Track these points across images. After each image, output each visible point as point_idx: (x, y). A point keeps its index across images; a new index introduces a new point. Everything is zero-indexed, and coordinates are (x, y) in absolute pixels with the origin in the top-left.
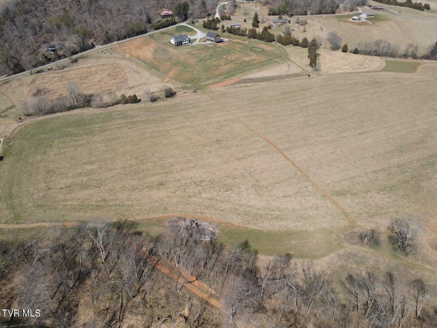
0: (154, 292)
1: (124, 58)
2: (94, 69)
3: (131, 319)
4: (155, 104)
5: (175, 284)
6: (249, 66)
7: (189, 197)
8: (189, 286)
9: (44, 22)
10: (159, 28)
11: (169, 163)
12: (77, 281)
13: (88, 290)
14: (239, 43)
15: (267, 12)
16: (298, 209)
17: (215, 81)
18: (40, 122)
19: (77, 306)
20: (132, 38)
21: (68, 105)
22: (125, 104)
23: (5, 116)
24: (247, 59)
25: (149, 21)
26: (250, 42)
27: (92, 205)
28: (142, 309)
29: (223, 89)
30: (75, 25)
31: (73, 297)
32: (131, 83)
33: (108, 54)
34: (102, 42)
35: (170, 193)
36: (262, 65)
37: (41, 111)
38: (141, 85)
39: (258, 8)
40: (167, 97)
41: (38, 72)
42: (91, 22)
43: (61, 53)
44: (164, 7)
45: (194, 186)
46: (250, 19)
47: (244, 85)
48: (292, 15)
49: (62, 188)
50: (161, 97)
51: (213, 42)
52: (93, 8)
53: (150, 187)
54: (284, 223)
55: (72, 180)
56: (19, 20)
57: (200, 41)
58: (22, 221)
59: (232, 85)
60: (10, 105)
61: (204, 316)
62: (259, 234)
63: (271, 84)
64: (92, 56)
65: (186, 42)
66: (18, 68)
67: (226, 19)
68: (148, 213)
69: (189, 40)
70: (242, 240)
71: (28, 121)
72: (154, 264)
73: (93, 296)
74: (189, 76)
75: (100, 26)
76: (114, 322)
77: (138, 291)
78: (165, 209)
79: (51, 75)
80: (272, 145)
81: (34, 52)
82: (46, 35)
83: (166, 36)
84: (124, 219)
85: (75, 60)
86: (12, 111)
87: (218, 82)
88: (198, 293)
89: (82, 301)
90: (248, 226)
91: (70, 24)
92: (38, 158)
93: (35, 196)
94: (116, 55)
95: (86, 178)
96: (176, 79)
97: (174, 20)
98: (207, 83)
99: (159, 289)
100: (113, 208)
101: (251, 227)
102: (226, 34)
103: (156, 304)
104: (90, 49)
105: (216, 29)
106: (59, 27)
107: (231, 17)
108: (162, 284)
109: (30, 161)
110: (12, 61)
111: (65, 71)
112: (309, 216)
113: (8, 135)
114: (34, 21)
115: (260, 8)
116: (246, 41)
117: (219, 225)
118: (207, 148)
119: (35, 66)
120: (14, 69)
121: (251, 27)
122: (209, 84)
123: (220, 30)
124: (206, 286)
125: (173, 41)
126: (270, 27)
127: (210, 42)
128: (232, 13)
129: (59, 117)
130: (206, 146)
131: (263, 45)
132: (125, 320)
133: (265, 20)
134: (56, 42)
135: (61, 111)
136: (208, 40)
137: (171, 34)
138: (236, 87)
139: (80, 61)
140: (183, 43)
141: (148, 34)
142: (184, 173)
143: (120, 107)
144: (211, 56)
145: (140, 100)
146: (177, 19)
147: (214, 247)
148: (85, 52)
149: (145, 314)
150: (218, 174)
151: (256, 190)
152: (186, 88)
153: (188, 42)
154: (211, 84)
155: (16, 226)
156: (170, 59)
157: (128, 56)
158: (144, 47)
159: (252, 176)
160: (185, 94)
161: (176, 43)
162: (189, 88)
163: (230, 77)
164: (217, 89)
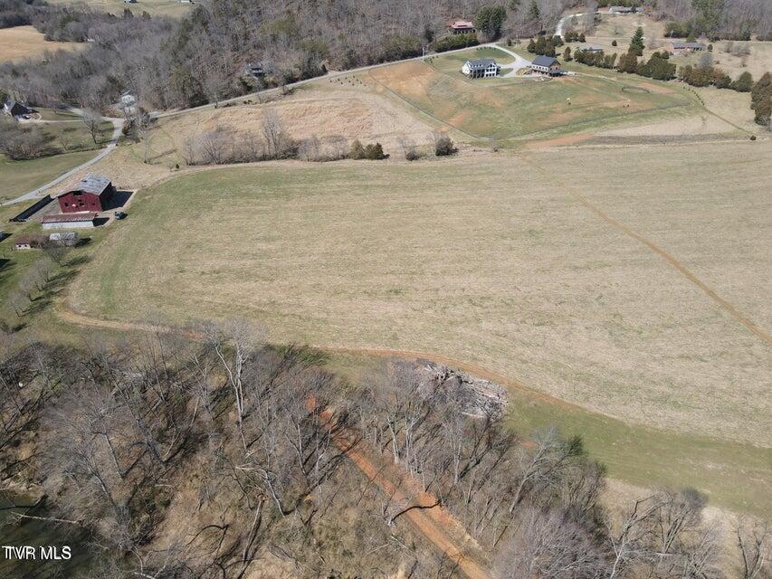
0: (334, 513)
1: (374, 92)
2: (317, 104)
3: (270, 564)
4: (414, 164)
5: (383, 505)
6: (618, 116)
8: (416, 515)
9: (253, 31)
10: (445, 50)
11: (420, 257)
12: (179, 450)
13: (197, 476)
14: (599, 80)
15: (661, 32)
17: (539, 136)
18: (206, 173)
19: (167, 504)
20: (393, 63)
21: (259, 154)
22: (359, 158)
23: (158, 163)
24: (612, 105)
25: (429, 36)
26: (618, 79)
27: (248, 309)
28: (299, 546)
29: (556, 150)
31: (163, 483)
32: (376, 130)
33: (346, 85)
34: (340, 66)
35: (410, 311)
36: (643, 115)
37: (213, 159)
40: (438, 155)
41: (228, 105)
42: (329, 33)
43: (269, 79)
44: (460, 17)
45: (466, 304)
46: (626, 41)
47: (599, 146)
48: (717, 39)
49: (203, 273)
50: (429, 154)
51: (545, 75)
52: (335, 9)
53: (371, 294)
57: (518, 72)
59: (574, 144)
60: (170, 148)
62: (612, 430)
63: (660, 147)
64: (319, 86)
65: (492, 72)
66: (199, 100)
67: (577, 40)
69: (498, 70)
70: (569, 434)
71: (188, 171)
72: (344, 448)
73: (203, 491)
74: (489, 125)
75: (343, 39)
76: (234, 560)
77: (299, 502)
78: (395, 338)
79: (246, 109)
81: (229, 77)
82: (252, 51)
83: (455, 61)
84: (303, 344)
85: (290, 91)
86: (170, 156)
87: (547, 139)
88: (436, 537)
89: (180, 496)
90: (586, 405)
91: (293, 33)
92: (183, 222)
94: (360, 86)
95: (253, 262)
96: (463, 128)
97: (475, 37)
98: (523, 138)
99: (346, 507)
101: (593, 407)
102: (573, 63)
103: (332, 543)
104: (319, 75)
105: (553, 55)
106: (275, 38)
107: (587, 38)
108: (355, 496)
109: (167, 225)
111: (270, 106)
115: (648, 25)
116: (613, 77)
117: (512, 389)
118: (507, 242)
119: (226, 97)
121: (627, 53)
122: (527, 141)
123: (561, 57)
124: (458, 524)
125: (466, 69)
126: (666, 55)
127: (540, 75)
128: (589, 32)
131: (649, 85)
132: (257, 562)
133: (657, 44)
134: (265, 64)
136: (535, 71)
137: (464, 61)
138: (583, 149)
139: (298, 92)
140: (486, 73)
141: (423, 57)
143: (349, 163)
144: (537, 96)
145: (388, 156)
146: (480, 35)
147: (493, 436)
148: (310, 80)
149: (303, 559)
150: (523, 289)
151: (611, 333)
152: (479, 144)
153: (495, 72)
154: (530, 140)
155: (101, 323)
156: (456, 97)
157: (380, 89)
158: (412, 77)
159: (603, 304)
160: (475, 153)
161: (471, 71)
162: (485, 145)
163: (572, 132)
164: (542, 150)
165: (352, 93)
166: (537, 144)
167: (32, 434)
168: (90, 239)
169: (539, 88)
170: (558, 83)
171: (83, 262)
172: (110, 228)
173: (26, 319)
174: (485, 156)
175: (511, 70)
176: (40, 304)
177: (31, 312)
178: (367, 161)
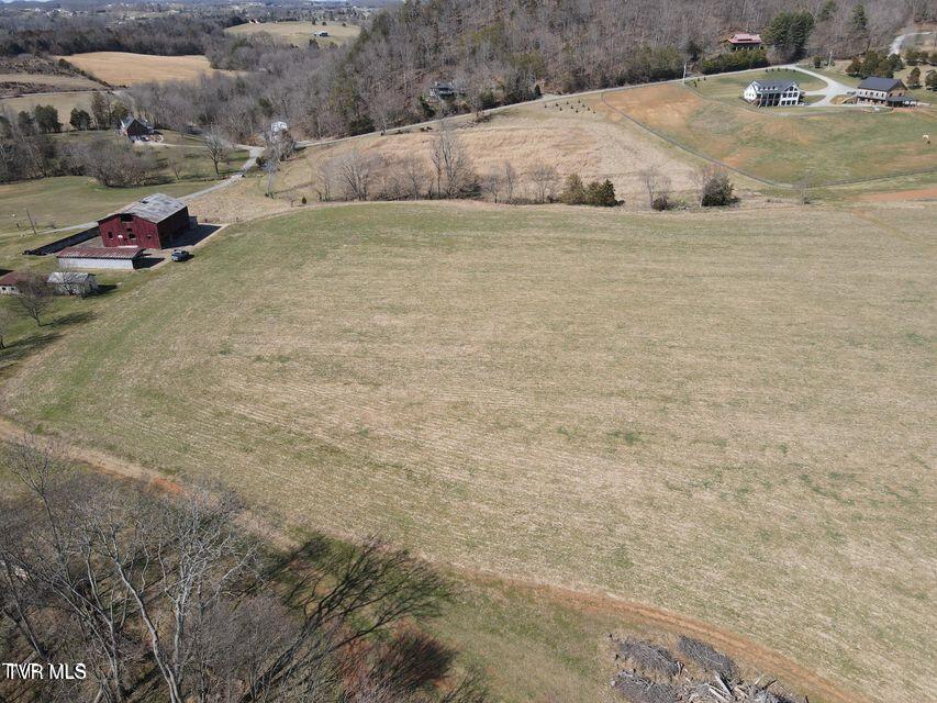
1: (607, 120)
2: (522, 133)
4: (664, 215)
10: (718, 71)
21: (425, 190)
23: (283, 197)
25: (694, 51)
29: (919, 206)
32: (606, 169)
33: (567, 111)
34: (561, 89)
37: (357, 195)
40: (706, 204)
41: (400, 132)
43: (460, 102)
44: (742, 29)
50: (690, 203)
51: (879, 105)
55: (305, 343)
58: (55, 427)
64: (528, 112)
68: (523, 555)
69: (801, 97)
74: (790, 168)
83: (732, 85)
85: (486, 118)
92: (270, 273)
93: (168, 363)
94: (587, 114)
95: (354, 346)
96: (747, 171)
97: (764, 55)
102: (924, 92)
104: (529, 99)
109: (246, 275)
113: (248, 220)
125: (751, 93)
127: (871, 104)
130: (855, 344)
134: (458, 81)
136: (863, 99)
139: (498, 119)
140: (782, 99)
141: (684, 80)
145: (622, 202)
146: (771, 53)
148: (516, 105)
152: (775, 192)
153: (797, 99)
154: (866, 190)
157: (616, 117)
158: (667, 104)
160: (770, 205)
161: (759, 96)
162: (787, 194)
164: (892, 205)
165: (574, 120)
166: (881, 196)
168: (115, 287)
169: (871, 120)
170: (905, 115)
171: (78, 321)
172: (156, 274)
174: (789, 210)
175: (823, 97)
178: (588, 207)
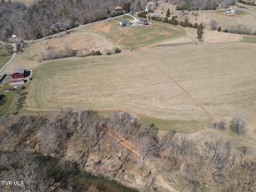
0: (104, 145)
1: (94, 32)
2: (78, 37)
3: (92, 157)
4: (109, 56)
5: (115, 141)
6: (163, 38)
7: (125, 101)
8: (122, 143)
9: (53, 12)
10: (114, 17)
11: (115, 85)
12: (67, 137)
13: (72, 142)
14: (158, 25)
15: (175, 9)
16: (182, 111)
17: (143, 45)
18: (50, 63)
19: (67, 148)
20: (99, 22)
21: (64, 55)
22: (94, 55)
23: (33, 60)
24: (162, 34)
25: (109, 13)
26: (164, 25)
27: (75, 103)
28: (98, 152)
29: (147, 49)
30: (69, 14)
31: (65, 144)
32: (97, 45)
33: (86, 30)
34: (83, 23)
35: (115, 99)
36: (170, 37)
37: (50, 58)
38: (102, 46)
39: (170, 6)
40: (116, 52)
41: (50, 38)
42: (78, 13)
43: (61, 28)
45: (128, 96)
46: (165, 12)
47: (159, 48)
48: (190, 10)
49: (61, 94)
50: (113, 52)
52: (79, 5)
53: (105, 96)
54: (174, 117)
55: (65, 91)
56: (41, 11)
57: (136, 24)
58: (41, 108)
59: (152, 47)
61: (129, 157)
62: (160, 121)
63: (174, 47)
64: (77, 30)
66: (39, 36)
67: (152, 12)
68: (103, 108)
69: (130, 23)
70: (151, 123)
71: (44, 62)
72: (105, 132)
73: (74, 145)
74: (129, 42)
75: (82, 14)
76: (84, 157)
77: (97, 144)
78: (112, 106)
79: (56, 40)
80: (172, 79)
81: (48, 28)
82: (54, 19)
83: (117, 21)
84: (91, 110)
85: (68, 32)
86: (36, 57)
87: (145, 46)
88: (126, 146)
89: (69, 146)
91: (67, 13)
92: (49, 79)
93: (48, 97)
94: (90, 30)
95: (73, 90)
96: (121, 43)
97: (122, 12)
98: (138, 46)
99: (107, 143)
100: (86, 104)
101: (156, 117)
102: (151, 20)
103: (105, 151)
104: (77, 27)
105: (145, 17)
106: (61, 15)
107: (154, 11)
109: (45, 81)
110: (36, 32)
111: (63, 38)
112: (188, 114)
113: (35, 68)
114: (48, 11)
115: (171, 6)
116: (162, 24)
117: (139, 115)
118: (136, 79)
119: (48, 35)
120: (37, 37)
121: (165, 17)
123: (147, 18)
124: (130, 143)
125: (121, 24)
126: (176, 17)
127: (142, 24)
128: (155, 9)
129: (59, 61)
130: (135, 78)
131: (172, 27)
132: (89, 157)
133: (174, 13)
134: (59, 23)
135: (61, 58)
137: (120, 20)
138: (154, 49)
139: (71, 33)
140: (127, 24)
141: (108, 19)
142: (123, 90)
143: (91, 57)
144: (142, 32)
145: (102, 54)
146: (124, 11)
147: (136, 125)
148: (74, 29)
149: (99, 155)
150: (140, 91)
151: (160, 100)
152: (126, 48)
154: (140, 46)
155: (39, 110)
156: (119, 33)
157: (96, 31)
158: (104, 26)
159: (159, 93)
160: (126, 52)
162: (128, 49)
163: (151, 43)
164: (144, 50)
165: (87, 33)
166: (142, 47)
167: (29, 138)
168: (25, 87)
169: (142, 29)
170: (147, 27)
171: (26, 94)
172: (29, 83)
173: (18, 111)
174: (129, 52)
175: (134, 23)
176: (20, 106)
177: (18, 108)
178: (96, 56)
